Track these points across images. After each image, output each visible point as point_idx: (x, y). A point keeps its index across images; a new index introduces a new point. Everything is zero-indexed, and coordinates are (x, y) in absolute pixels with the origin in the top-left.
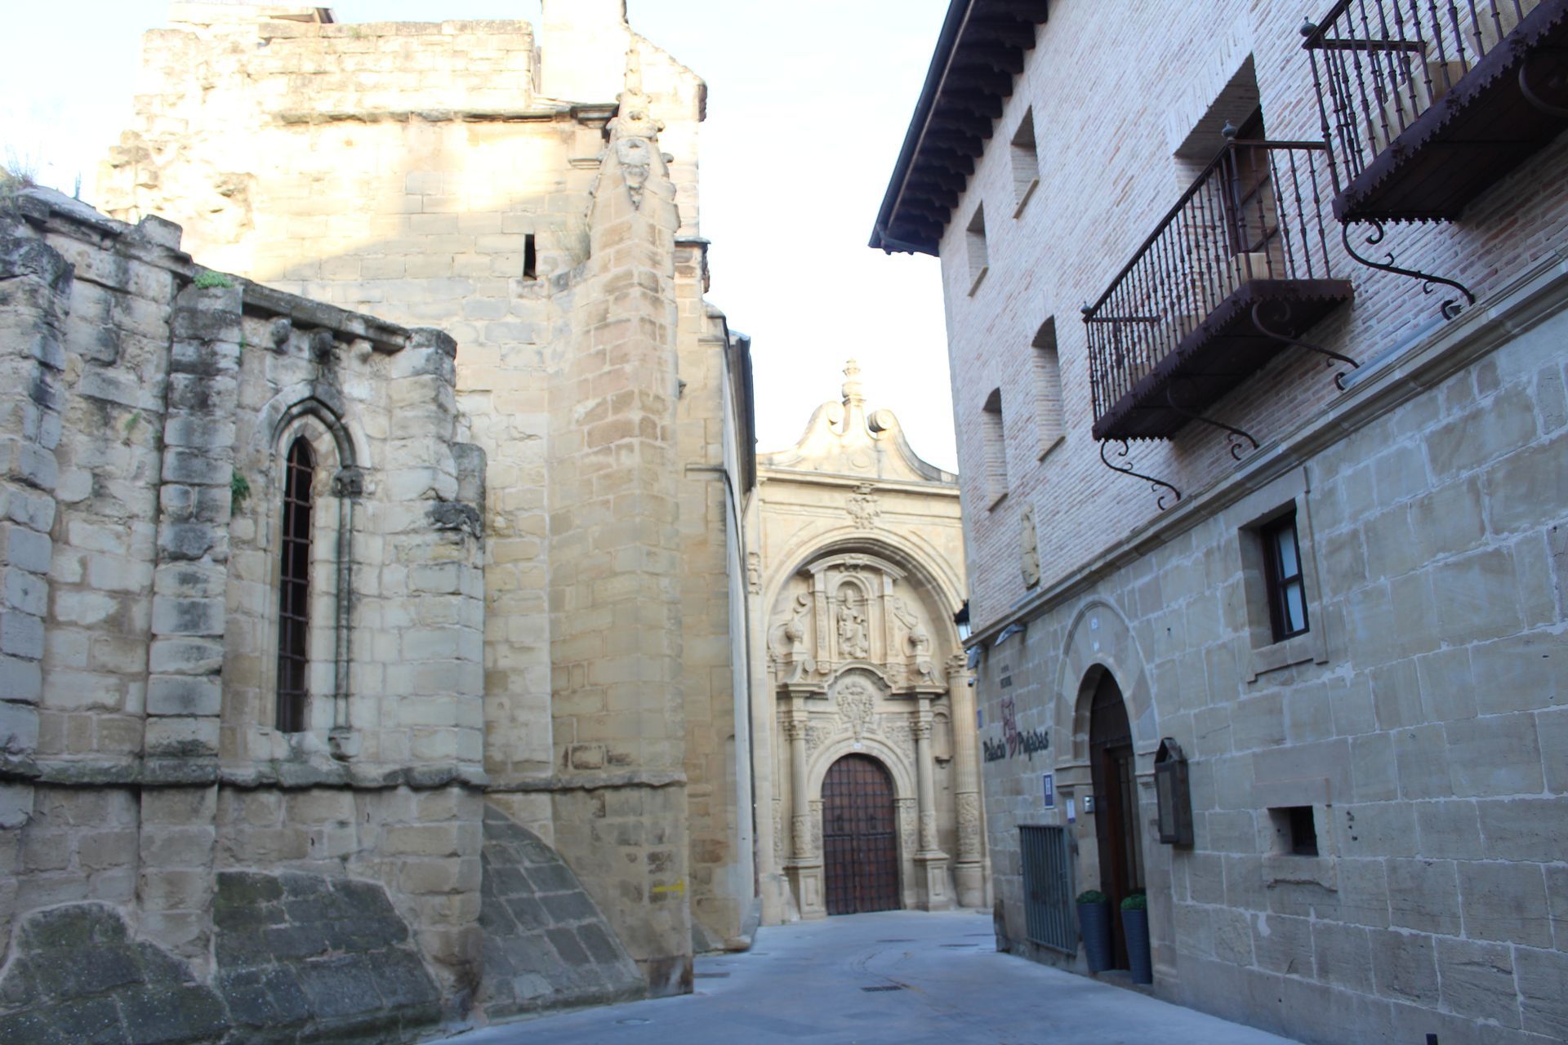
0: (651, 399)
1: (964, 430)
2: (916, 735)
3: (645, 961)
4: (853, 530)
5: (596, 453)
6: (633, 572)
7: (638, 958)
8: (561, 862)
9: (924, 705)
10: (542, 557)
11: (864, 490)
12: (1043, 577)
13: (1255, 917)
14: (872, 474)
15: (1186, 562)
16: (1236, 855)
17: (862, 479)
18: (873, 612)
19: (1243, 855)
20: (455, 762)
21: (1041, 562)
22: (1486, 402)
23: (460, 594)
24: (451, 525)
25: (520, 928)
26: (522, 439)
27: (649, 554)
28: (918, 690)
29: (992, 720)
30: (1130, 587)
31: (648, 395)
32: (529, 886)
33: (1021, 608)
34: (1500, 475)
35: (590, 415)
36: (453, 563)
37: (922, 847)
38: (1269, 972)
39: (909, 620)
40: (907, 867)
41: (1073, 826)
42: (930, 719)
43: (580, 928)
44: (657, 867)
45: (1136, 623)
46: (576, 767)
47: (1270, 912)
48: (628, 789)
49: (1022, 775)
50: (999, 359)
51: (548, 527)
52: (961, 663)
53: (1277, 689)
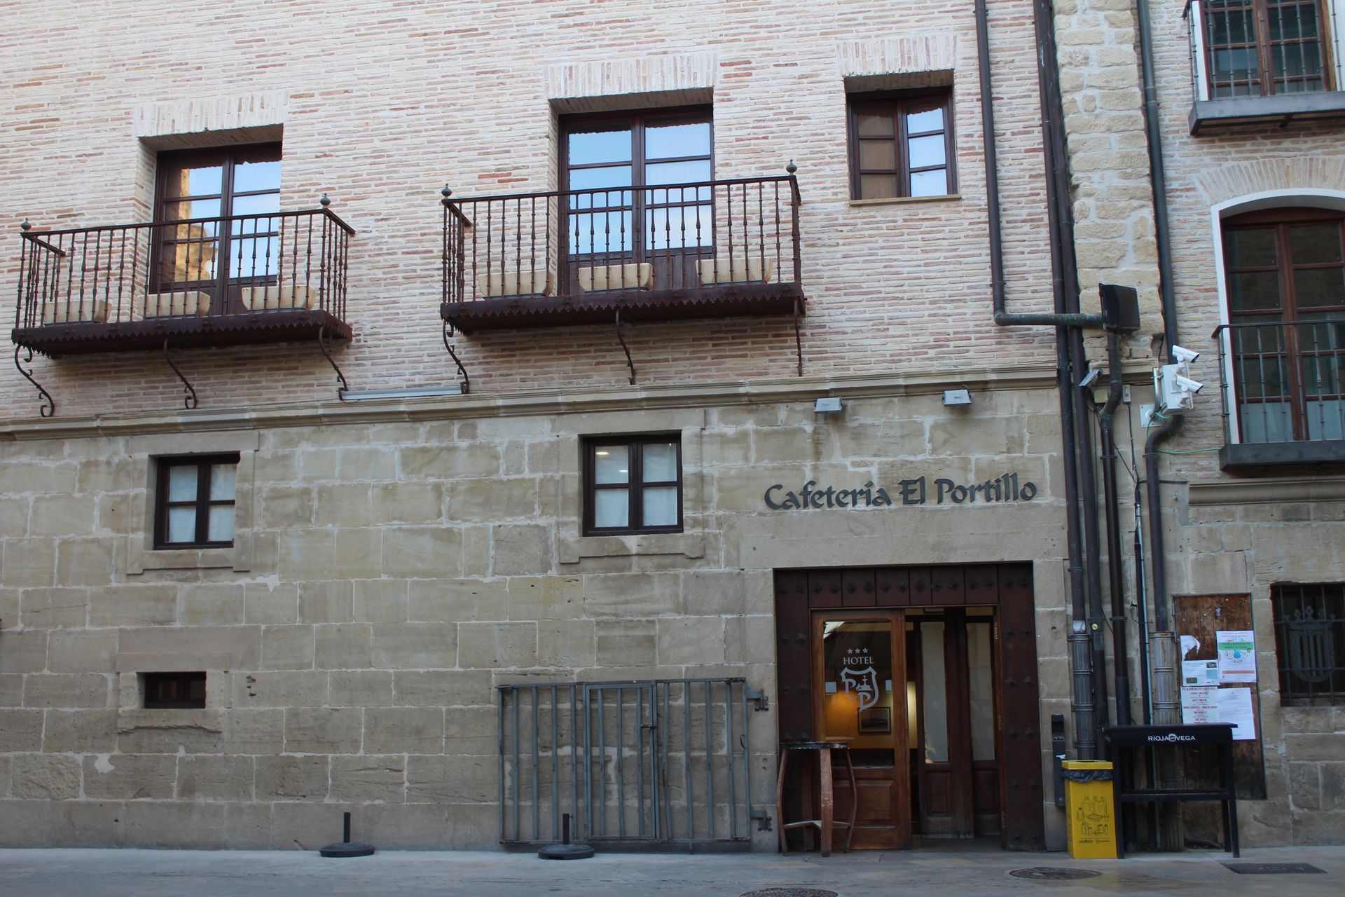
13: (90, 760)
16: (69, 710)
19: (82, 710)
22: (464, 444)
34: (462, 488)
38: (101, 800)
47: (116, 752)
53: (171, 583)
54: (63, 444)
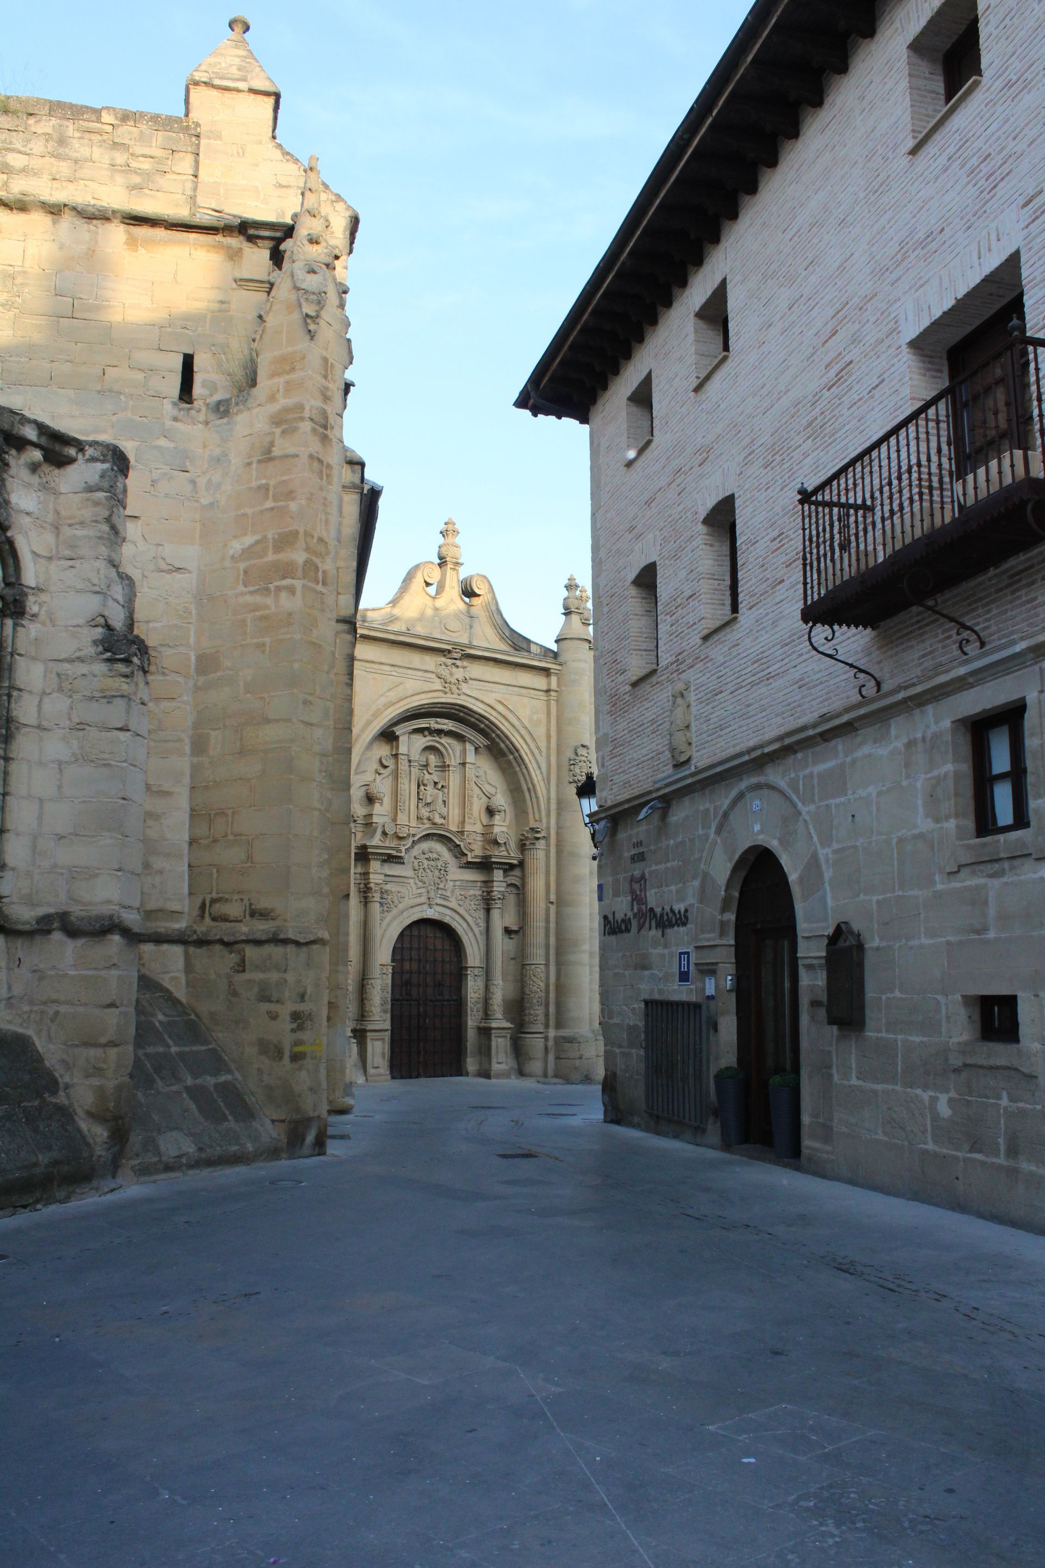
0: (315, 541)
1: (605, 602)
2: (487, 903)
3: (283, 1121)
4: (441, 694)
5: (251, 593)
6: (289, 720)
7: (274, 1117)
8: (193, 1017)
9: (498, 875)
10: (186, 698)
11: (455, 655)
12: (695, 755)
13: (934, 1100)
14: (464, 640)
15: (882, 751)
16: (916, 1039)
17: (455, 644)
18: (454, 779)
19: (925, 1039)
20: (117, 908)
21: (694, 740)
23: (129, 730)
24: (122, 656)
25: (159, 1083)
26: (170, 572)
27: (305, 702)
28: (493, 860)
29: (616, 894)
30: (807, 771)
31: (313, 537)
32: (164, 1040)
33: (667, 785)
35: (248, 552)
36: (122, 696)
37: (487, 1015)
38: (945, 1151)
39: (488, 789)
40: (471, 1034)
41: (712, 1003)
42: (503, 889)
43: (216, 1085)
44: (298, 1025)
45: (812, 808)
46: (214, 919)
47: (953, 1094)
48: (272, 945)
49: (651, 950)
50: (657, 533)
51: (193, 667)
52: (538, 835)
53: (982, 881)
54: (890, 725)
